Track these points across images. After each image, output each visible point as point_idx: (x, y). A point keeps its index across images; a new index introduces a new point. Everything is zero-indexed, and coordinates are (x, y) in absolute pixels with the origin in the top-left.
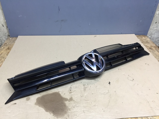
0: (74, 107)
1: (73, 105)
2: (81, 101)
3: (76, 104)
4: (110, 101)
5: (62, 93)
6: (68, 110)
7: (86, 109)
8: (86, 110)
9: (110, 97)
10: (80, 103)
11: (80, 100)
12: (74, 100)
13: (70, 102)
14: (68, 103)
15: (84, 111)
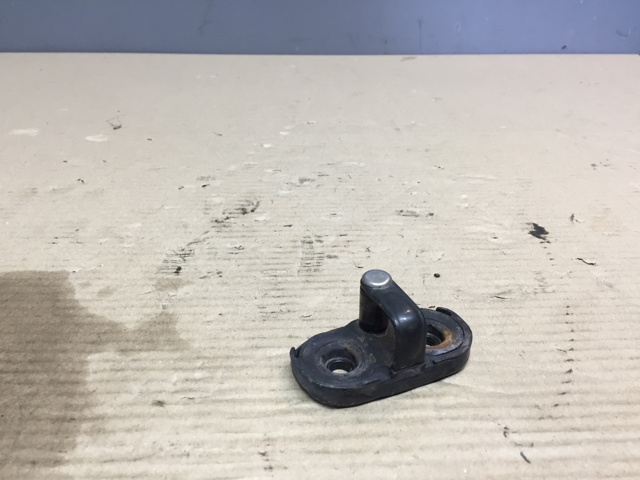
0: (160, 403)
1: (154, 387)
2: (260, 353)
3: (198, 375)
4: (571, 355)
5: (87, 285)
6: (77, 432)
7: (296, 432)
8: (300, 439)
9: (566, 327)
10: (239, 363)
11: (243, 344)
12: (183, 336)
13: (136, 356)
14: (107, 366)
15: (279, 446)
